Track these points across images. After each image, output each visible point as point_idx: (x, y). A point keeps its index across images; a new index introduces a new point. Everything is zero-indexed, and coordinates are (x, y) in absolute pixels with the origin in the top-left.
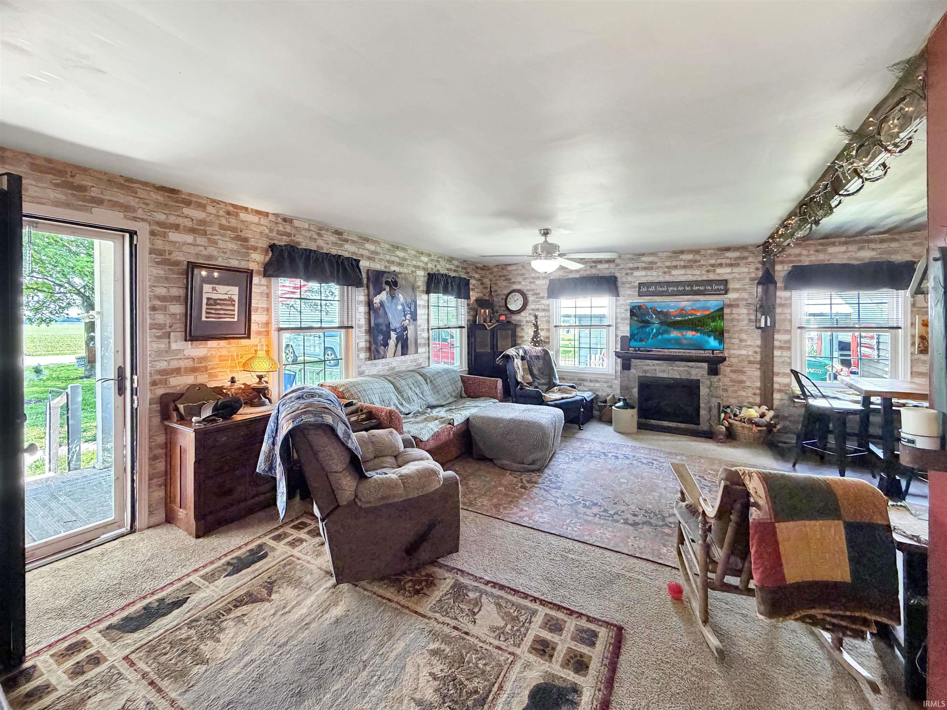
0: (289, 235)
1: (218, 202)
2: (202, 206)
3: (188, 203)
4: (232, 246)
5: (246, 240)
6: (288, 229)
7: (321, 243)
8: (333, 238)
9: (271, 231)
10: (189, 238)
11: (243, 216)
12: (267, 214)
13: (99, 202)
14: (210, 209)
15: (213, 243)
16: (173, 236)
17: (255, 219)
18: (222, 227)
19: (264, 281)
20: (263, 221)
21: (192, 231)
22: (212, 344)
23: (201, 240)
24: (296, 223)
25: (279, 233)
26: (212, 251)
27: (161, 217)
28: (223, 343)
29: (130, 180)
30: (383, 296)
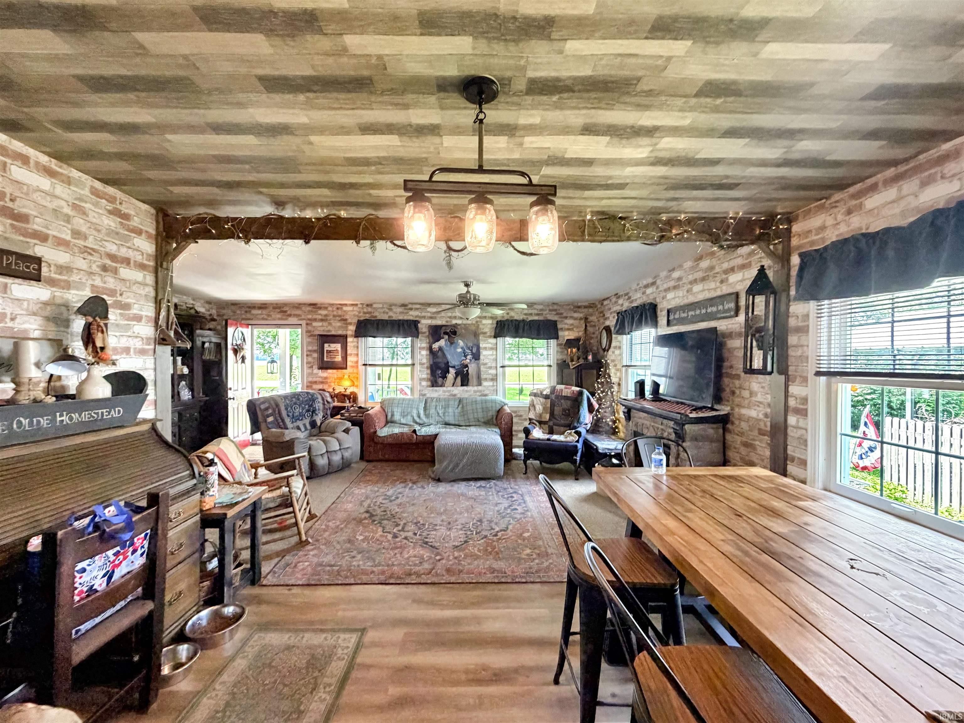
0: (370, 313)
1: (333, 305)
2: (326, 308)
3: (320, 308)
4: (339, 324)
5: (346, 320)
6: (370, 309)
7: (391, 314)
8: (400, 310)
9: (360, 312)
10: (320, 324)
11: (345, 308)
12: (356, 305)
13: (290, 315)
14: (330, 309)
15: (330, 324)
16: (315, 324)
17: (350, 308)
18: (334, 316)
19: (355, 339)
20: (355, 308)
21: (322, 320)
22: (330, 371)
23: (325, 324)
24: (375, 306)
25: (365, 313)
26: (330, 328)
27: (310, 317)
28: (335, 371)
29: (300, 304)
30: (442, 343)
